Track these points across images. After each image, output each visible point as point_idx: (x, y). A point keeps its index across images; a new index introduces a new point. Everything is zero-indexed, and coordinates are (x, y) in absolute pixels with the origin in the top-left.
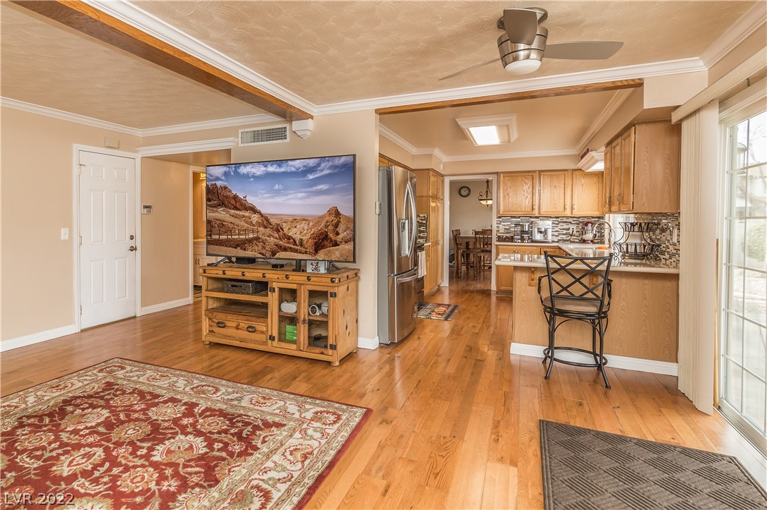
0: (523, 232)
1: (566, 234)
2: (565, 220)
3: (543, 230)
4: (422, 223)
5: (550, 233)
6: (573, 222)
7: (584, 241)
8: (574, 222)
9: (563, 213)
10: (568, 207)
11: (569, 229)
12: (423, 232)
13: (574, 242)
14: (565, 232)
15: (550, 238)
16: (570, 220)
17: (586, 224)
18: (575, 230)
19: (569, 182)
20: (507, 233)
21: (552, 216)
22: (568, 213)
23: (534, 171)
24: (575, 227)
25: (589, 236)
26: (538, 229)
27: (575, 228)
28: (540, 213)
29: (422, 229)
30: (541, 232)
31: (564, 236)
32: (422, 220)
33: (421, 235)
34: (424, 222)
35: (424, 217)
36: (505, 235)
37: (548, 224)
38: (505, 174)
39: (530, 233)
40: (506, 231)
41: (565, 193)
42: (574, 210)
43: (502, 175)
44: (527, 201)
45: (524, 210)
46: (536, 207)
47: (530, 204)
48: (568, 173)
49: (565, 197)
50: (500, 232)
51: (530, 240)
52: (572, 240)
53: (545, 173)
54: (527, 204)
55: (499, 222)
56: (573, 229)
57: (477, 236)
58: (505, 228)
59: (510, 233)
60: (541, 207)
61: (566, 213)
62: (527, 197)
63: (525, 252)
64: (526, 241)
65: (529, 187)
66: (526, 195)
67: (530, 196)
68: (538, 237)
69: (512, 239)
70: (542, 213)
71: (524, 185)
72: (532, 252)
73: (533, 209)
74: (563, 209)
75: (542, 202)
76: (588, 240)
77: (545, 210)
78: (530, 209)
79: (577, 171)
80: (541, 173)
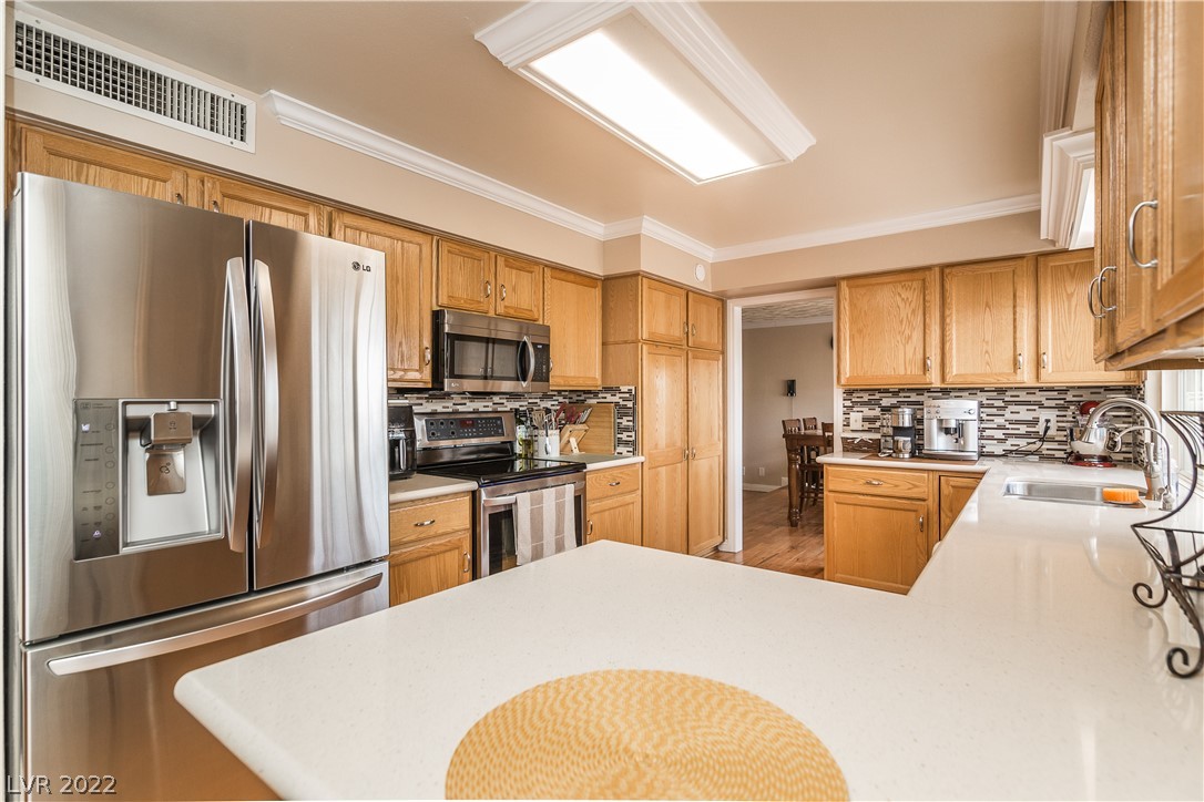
0: (899, 430)
1: (1027, 435)
2: (1023, 397)
3: (953, 425)
4: (625, 407)
5: (972, 431)
6: (1047, 403)
7: (1078, 459)
8: (1053, 403)
9: (1012, 379)
10: (1026, 359)
11: (1035, 422)
12: (627, 429)
13: (1051, 458)
14: (1023, 429)
15: (972, 443)
16: (1039, 397)
17: (1084, 409)
18: (1053, 425)
19: (1025, 294)
21: (987, 387)
22: (1026, 377)
23: (928, 268)
24: (1052, 415)
26: (940, 421)
27: (1052, 418)
28: (943, 379)
29: (625, 422)
30: (947, 431)
31: (1022, 443)
32: (624, 399)
33: (624, 436)
34: (630, 404)
35: (630, 392)
36: (863, 436)
37: (962, 409)
38: (851, 282)
39: (916, 431)
40: (867, 426)
41: (1015, 320)
42: (1042, 371)
43: (844, 284)
44: (910, 349)
45: (902, 373)
46: (934, 363)
47: (919, 356)
48: (1025, 267)
49: (1015, 332)
50: (852, 427)
51: (918, 452)
52: (1045, 452)
53: (954, 270)
54: (910, 355)
55: (848, 403)
56: (1048, 421)
57: (827, 434)
58: (864, 420)
59: (877, 430)
60: (947, 362)
61: (1018, 378)
62: (910, 337)
63: (896, 486)
64: (907, 456)
65: (913, 311)
66: (907, 332)
67: (917, 335)
68: (940, 443)
69: (874, 449)
70: (949, 378)
71: (901, 305)
72: (915, 486)
73: (925, 368)
74: (1008, 369)
75: (951, 349)
76: (1092, 457)
77: (958, 370)
78: (917, 371)
79: (1050, 258)
80: (946, 271)
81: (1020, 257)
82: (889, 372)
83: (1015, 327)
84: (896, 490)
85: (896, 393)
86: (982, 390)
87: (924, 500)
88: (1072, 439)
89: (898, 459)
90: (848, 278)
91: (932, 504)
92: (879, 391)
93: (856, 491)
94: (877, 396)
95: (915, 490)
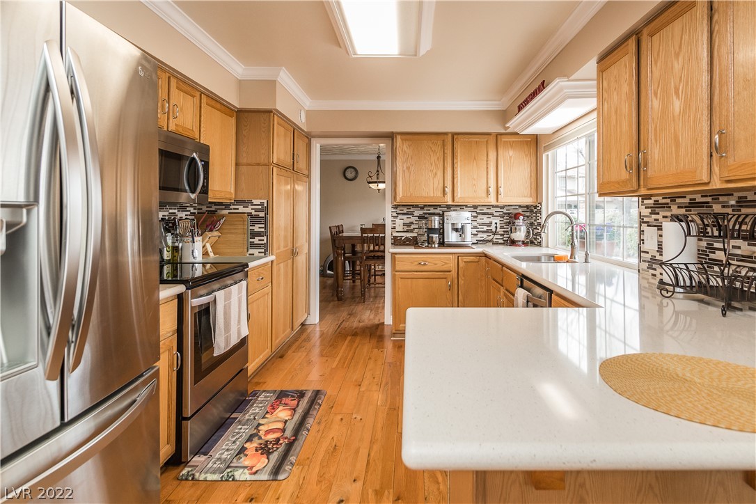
0: (431, 230)
1: (487, 232)
2: (485, 211)
3: (459, 226)
4: (257, 216)
5: (469, 230)
6: (496, 214)
7: (513, 243)
8: (497, 214)
9: (486, 200)
10: (492, 190)
11: (490, 224)
12: (259, 234)
13: (497, 243)
14: (485, 228)
15: (469, 238)
16: (492, 210)
17: (516, 216)
18: (499, 226)
20: (407, 231)
21: (469, 205)
22: (492, 200)
23: (446, 134)
24: (497, 220)
25: (520, 235)
26: (453, 224)
27: (498, 222)
28: (453, 200)
29: (257, 228)
30: (456, 230)
31: (485, 236)
32: (256, 210)
33: (256, 240)
34: (262, 214)
35: (262, 204)
36: (405, 235)
37: (464, 217)
38: (404, 137)
39: (441, 232)
40: (406, 228)
41: (487, 168)
42: (499, 196)
43: (399, 137)
44: (436, 181)
45: (432, 195)
46: (449, 190)
47: (441, 185)
48: (492, 139)
49: (487, 175)
50: (397, 230)
51: (442, 244)
52: (495, 240)
53: (459, 136)
54: (436, 184)
55: (395, 214)
56: (496, 223)
57: (364, 235)
58: (404, 224)
59: (412, 231)
60: (456, 189)
61: (489, 200)
62: (436, 174)
63: (436, 264)
64: (437, 246)
65: (438, 158)
66: (435, 171)
67: (440, 174)
68: (452, 237)
69: (414, 242)
70: (456, 200)
71: (432, 155)
72: (446, 263)
73: (444, 193)
74: (485, 195)
75: (457, 182)
76: (520, 241)
77: (462, 195)
78: (440, 194)
79: (503, 136)
80: (455, 137)
81: (489, 134)
82: (425, 194)
83: (487, 172)
84: (435, 266)
85: (422, 208)
86: (466, 206)
87: (450, 271)
88: (511, 233)
89: (431, 248)
90: (402, 134)
91: (454, 273)
92: (413, 206)
93: (413, 269)
94: (412, 210)
95: (445, 266)
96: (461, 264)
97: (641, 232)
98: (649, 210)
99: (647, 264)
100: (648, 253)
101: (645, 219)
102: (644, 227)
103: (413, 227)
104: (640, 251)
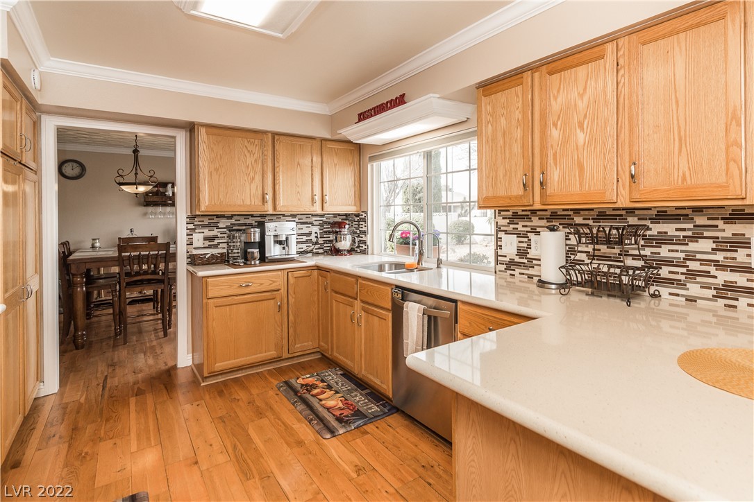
0: (248, 244)
1: (306, 242)
2: (304, 219)
3: (284, 238)
5: (293, 241)
6: (315, 223)
7: (338, 252)
9: (311, 209)
10: (318, 198)
11: (310, 234)
13: (317, 253)
14: (305, 238)
15: (293, 249)
16: (314, 219)
17: (340, 225)
18: (319, 235)
19: (317, 159)
20: (210, 247)
21: (286, 214)
22: (318, 208)
23: (264, 132)
24: (317, 229)
25: (345, 244)
26: (276, 236)
27: (318, 232)
28: (275, 208)
30: (280, 243)
36: (210, 252)
37: (288, 228)
38: (211, 130)
39: (262, 245)
40: (207, 243)
41: (312, 174)
42: (325, 205)
43: (203, 130)
44: (253, 186)
45: (248, 203)
46: (269, 197)
47: (260, 192)
48: (317, 144)
49: (312, 182)
51: (263, 259)
52: (315, 251)
53: (281, 137)
54: (253, 191)
55: (191, 226)
56: (316, 233)
57: (123, 254)
58: (205, 239)
59: (216, 246)
60: (277, 197)
61: (314, 209)
62: (253, 179)
63: (261, 284)
64: (258, 262)
65: (256, 161)
66: (252, 175)
67: (258, 178)
68: (274, 251)
69: (223, 260)
70: (278, 208)
71: (248, 155)
72: (274, 282)
73: (264, 201)
74: (309, 203)
75: (279, 188)
76: (345, 250)
77: (284, 204)
78: (258, 202)
79: (328, 142)
80: (277, 137)
82: (239, 202)
83: (312, 179)
84: (261, 287)
85: (230, 217)
86: (284, 215)
87: (278, 290)
88: (337, 241)
89: (251, 266)
90: (208, 126)
91: (283, 291)
92: (217, 216)
93: (232, 294)
94: (216, 220)
95: (274, 285)
96: (292, 280)
97: (498, 239)
98: (508, 221)
99: (505, 266)
100: (506, 256)
101: (502, 228)
102: (501, 235)
103: (216, 242)
104: (497, 256)
